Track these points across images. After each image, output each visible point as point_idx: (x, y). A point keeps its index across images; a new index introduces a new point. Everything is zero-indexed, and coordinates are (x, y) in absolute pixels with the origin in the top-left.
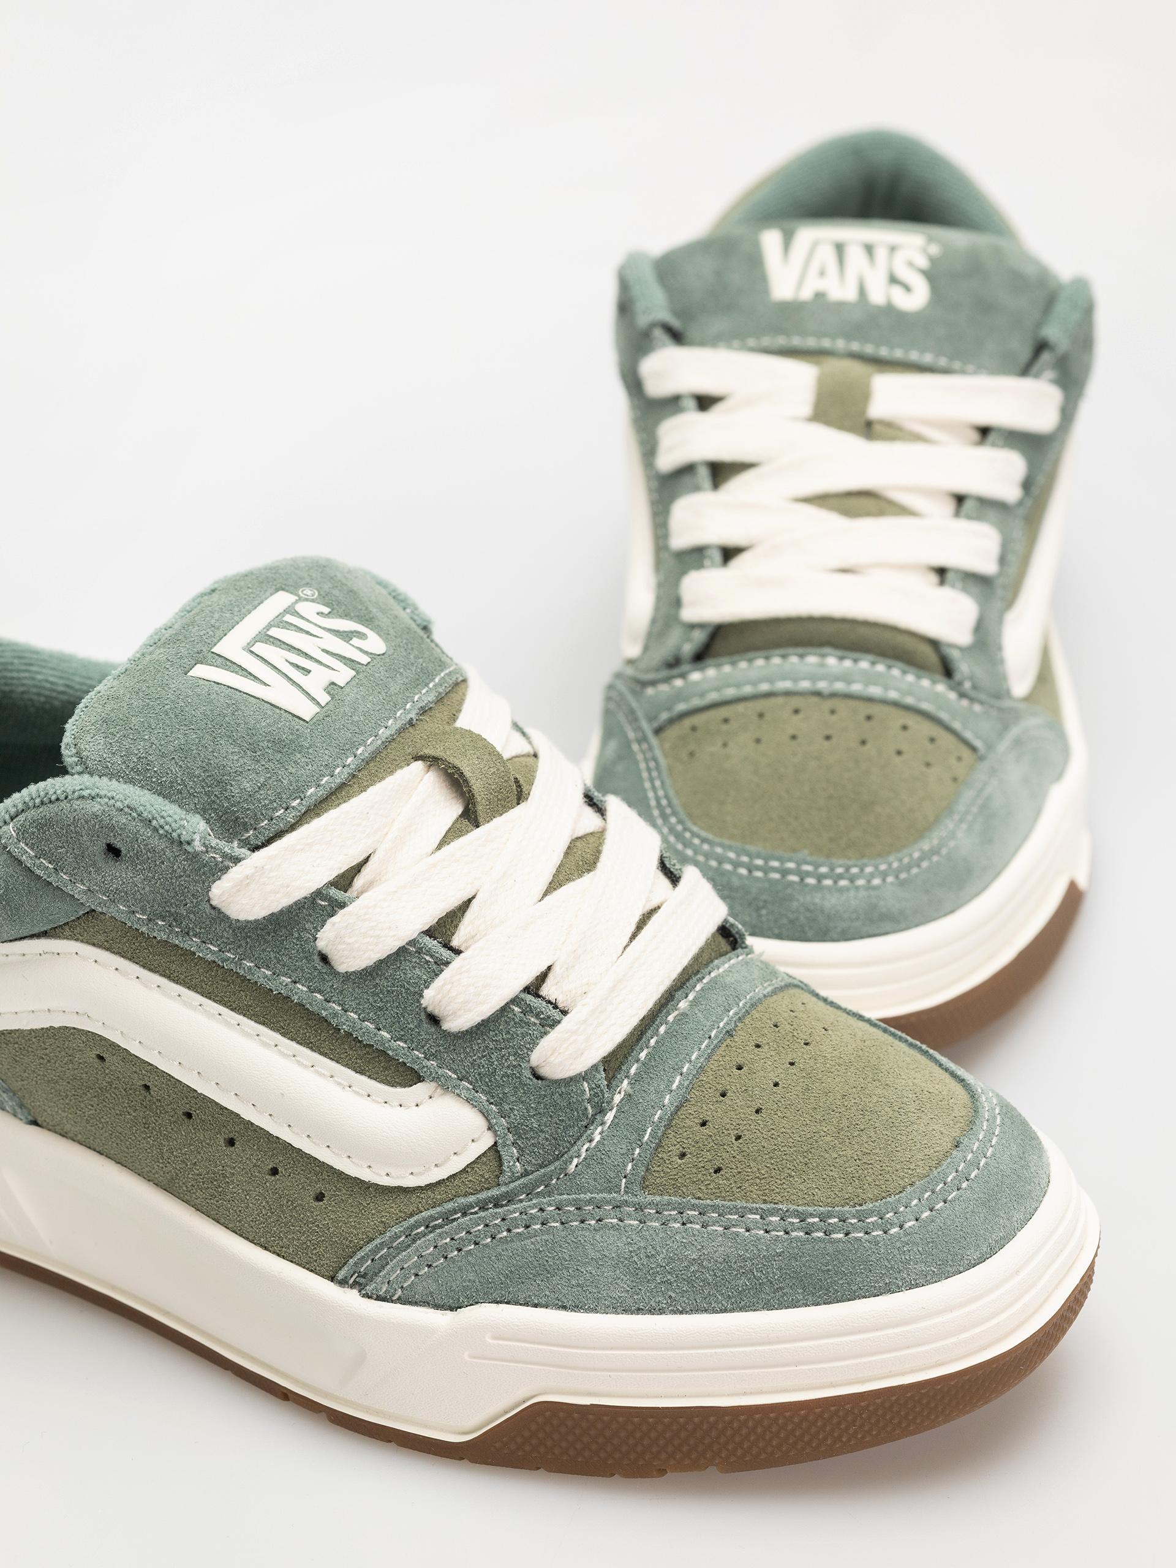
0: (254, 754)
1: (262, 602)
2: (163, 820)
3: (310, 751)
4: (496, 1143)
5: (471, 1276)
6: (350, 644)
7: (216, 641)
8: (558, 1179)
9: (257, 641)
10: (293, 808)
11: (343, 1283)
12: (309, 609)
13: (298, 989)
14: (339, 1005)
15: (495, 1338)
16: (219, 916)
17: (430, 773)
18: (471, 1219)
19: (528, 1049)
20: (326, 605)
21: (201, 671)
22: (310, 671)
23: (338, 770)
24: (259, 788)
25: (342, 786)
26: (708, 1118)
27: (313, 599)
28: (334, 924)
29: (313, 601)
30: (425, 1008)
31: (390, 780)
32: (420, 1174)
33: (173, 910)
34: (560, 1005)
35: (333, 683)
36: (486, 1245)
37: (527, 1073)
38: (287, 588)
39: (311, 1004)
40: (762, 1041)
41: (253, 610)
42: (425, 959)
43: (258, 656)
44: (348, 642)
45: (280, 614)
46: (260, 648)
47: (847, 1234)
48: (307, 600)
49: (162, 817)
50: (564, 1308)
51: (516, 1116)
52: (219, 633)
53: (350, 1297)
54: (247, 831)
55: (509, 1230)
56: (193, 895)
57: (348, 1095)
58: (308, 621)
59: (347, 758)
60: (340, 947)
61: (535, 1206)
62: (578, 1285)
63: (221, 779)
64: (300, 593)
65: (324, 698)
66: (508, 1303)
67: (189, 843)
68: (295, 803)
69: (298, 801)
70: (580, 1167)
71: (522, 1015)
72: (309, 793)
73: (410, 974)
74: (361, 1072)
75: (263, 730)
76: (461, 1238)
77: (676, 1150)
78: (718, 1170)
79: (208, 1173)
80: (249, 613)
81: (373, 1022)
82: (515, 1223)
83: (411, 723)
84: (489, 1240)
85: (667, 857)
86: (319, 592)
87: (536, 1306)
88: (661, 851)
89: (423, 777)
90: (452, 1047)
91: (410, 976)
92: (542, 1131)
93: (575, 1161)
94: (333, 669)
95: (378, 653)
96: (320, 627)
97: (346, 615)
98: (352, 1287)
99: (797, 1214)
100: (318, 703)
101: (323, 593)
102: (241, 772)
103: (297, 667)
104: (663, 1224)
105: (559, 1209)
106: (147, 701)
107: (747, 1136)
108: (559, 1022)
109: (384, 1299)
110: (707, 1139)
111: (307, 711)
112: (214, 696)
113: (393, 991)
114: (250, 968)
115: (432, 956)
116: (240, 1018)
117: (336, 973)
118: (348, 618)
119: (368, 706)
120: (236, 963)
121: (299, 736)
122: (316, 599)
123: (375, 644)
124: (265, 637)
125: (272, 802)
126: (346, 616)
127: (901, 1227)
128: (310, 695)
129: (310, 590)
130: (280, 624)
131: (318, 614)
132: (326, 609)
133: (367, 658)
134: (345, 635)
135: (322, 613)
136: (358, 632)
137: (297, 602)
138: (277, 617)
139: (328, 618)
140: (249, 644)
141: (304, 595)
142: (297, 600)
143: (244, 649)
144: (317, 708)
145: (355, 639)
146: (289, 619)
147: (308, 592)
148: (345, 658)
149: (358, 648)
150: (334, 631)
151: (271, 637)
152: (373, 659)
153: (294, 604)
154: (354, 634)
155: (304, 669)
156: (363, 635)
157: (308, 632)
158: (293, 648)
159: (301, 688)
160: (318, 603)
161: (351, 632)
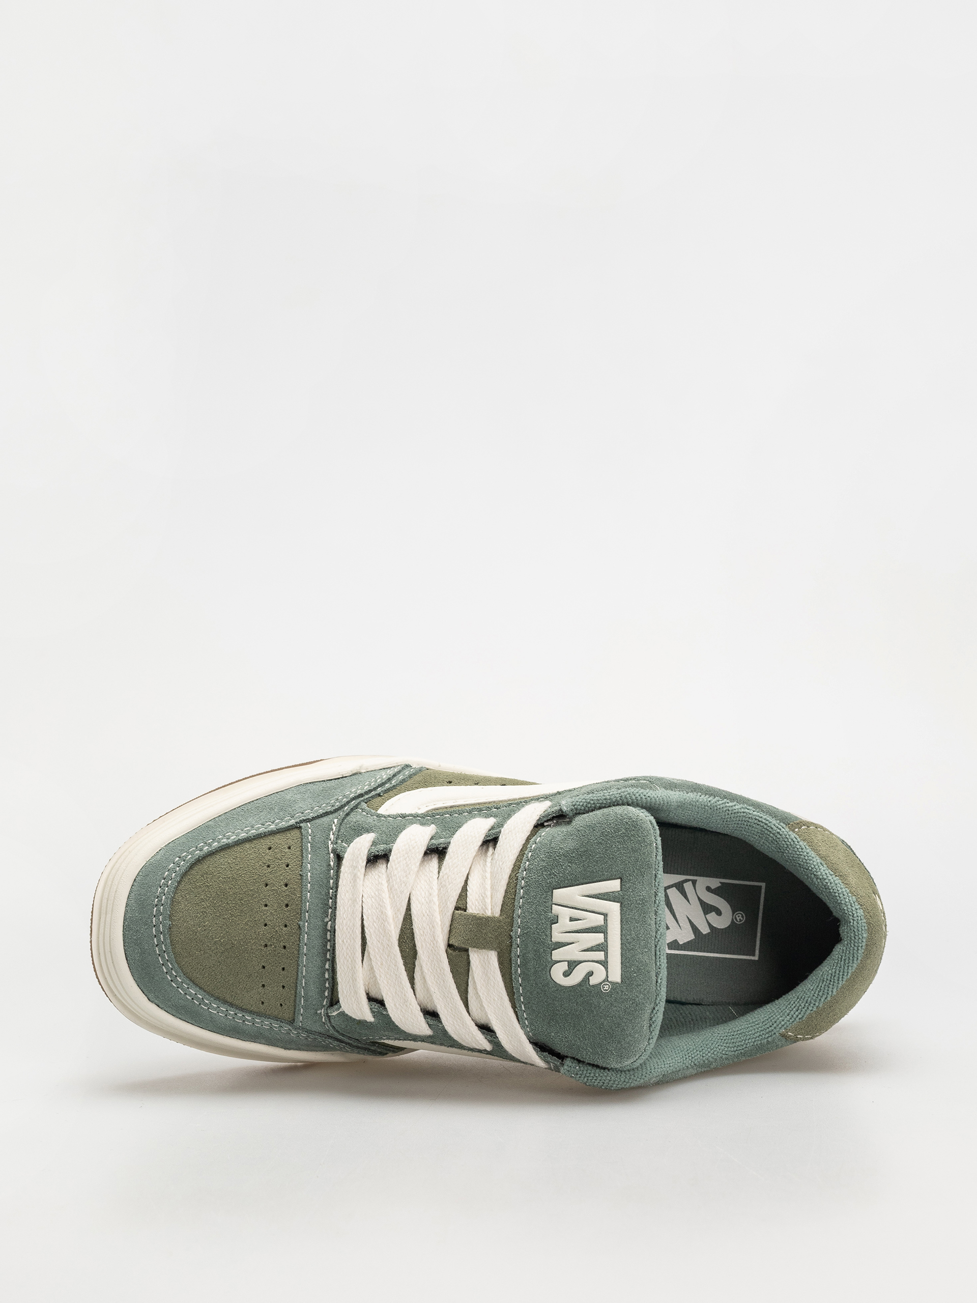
1: (622, 963)
6: (566, 960)
7: (622, 912)
9: (605, 924)
20: (594, 986)
21: (616, 884)
29: (601, 983)
35: (557, 923)
38: (618, 985)
41: (621, 953)
43: (598, 913)
44: (569, 961)
45: (608, 958)
46: (599, 920)
48: (604, 981)
58: (593, 961)
65: (555, 909)
80: (621, 948)
86: (602, 992)
94: (562, 933)
95: (552, 967)
96: (585, 961)
100: (556, 904)
103: (578, 920)
111: (558, 895)
122: (601, 986)
123: (558, 974)
124: (602, 930)
126: (581, 985)
128: (562, 906)
129: (607, 990)
130: (602, 947)
131: (593, 973)
132: (593, 981)
133: (554, 958)
134: (573, 965)
135: (591, 975)
136: (568, 975)
137: (607, 976)
138: (607, 953)
139: (587, 975)
140: (607, 920)
141: (607, 984)
142: (608, 977)
143: (607, 915)
144: (555, 900)
145: (567, 968)
146: (600, 955)
147: (606, 987)
148: (562, 947)
149: (562, 961)
150: (578, 965)
151: (601, 933)
152: (552, 960)
153: (607, 972)
154: (569, 972)
155: (574, 921)
156: (566, 977)
157: (588, 951)
158: (586, 933)
159: (569, 907)
160: (598, 984)
161: (571, 973)
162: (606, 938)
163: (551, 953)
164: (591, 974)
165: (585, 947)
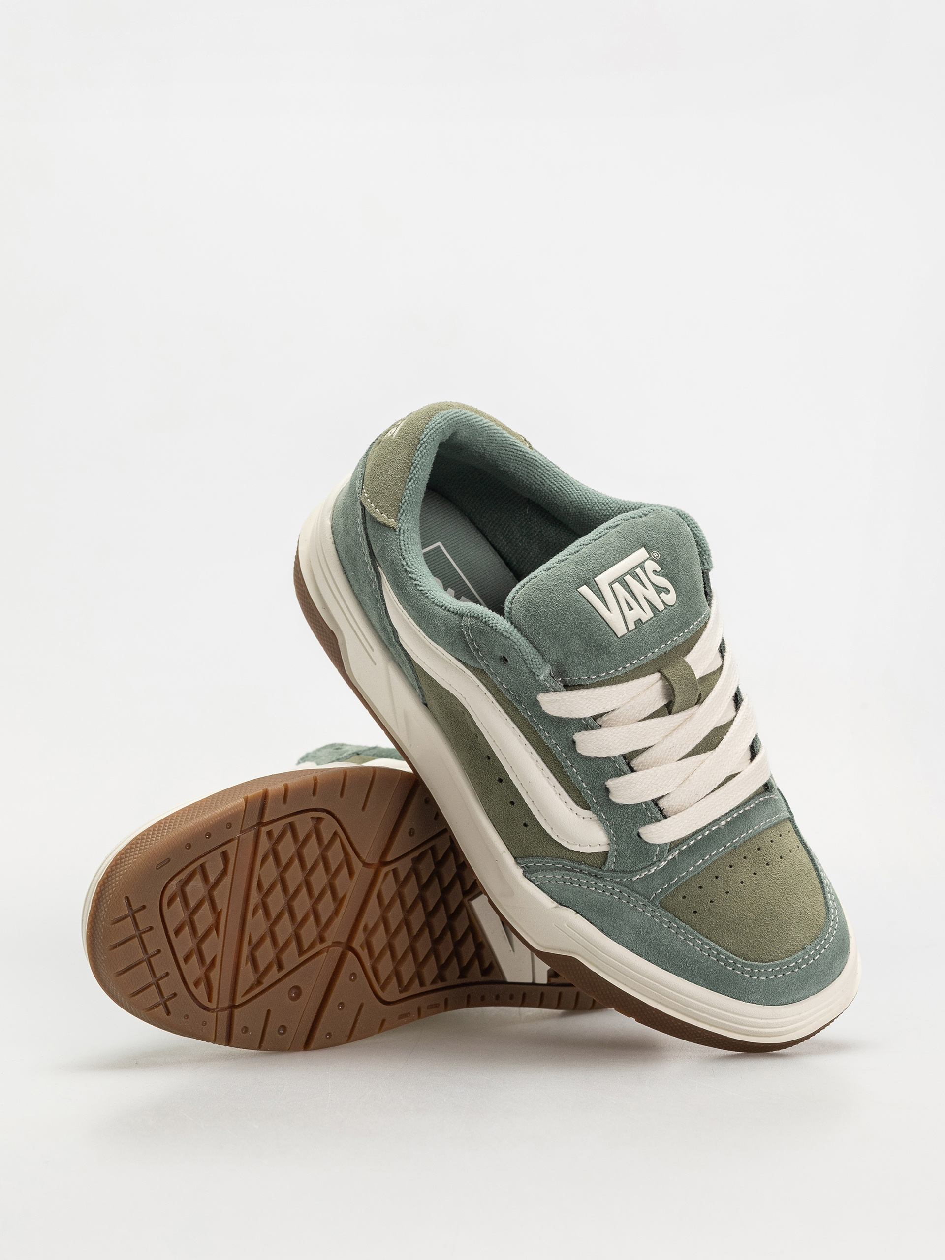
1: (631, 553)
2: (531, 662)
3: (612, 655)
4: (608, 851)
5: (571, 895)
6: (659, 597)
8: (627, 879)
9: (617, 581)
10: (591, 679)
11: (518, 864)
12: (651, 566)
13: (557, 748)
14: (571, 763)
15: (567, 925)
16: (536, 703)
17: (661, 681)
18: (582, 876)
19: (640, 825)
20: (661, 566)
21: (584, 589)
22: (632, 609)
23: (620, 669)
25: (618, 676)
26: (703, 886)
28: (584, 734)
29: (655, 561)
30: (606, 785)
31: (641, 680)
32: (571, 844)
33: (519, 692)
34: (664, 811)
35: (640, 619)
36: (583, 889)
37: (635, 833)
39: (559, 756)
40: (749, 856)
41: (625, 558)
42: (616, 765)
43: (613, 591)
44: (658, 595)
45: (636, 566)
46: (617, 586)
47: (734, 969)
48: (652, 559)
50: (603, 931)
51: (623, 846)
52: (602, 569)
53: (518, 872)
54: (567, 677)
55: (596, 889)
56: (530, 693)
57: (557, 798)
58: (647, 575)
59: (627, 664)
60: (582, 744)
61: (611, 886)
62: (613, 927)
63: (566, 653)
64: (651, 554)
65: (632, 626)
66: (581, 915)
67: (538, 676)
68: (592, 677)
69: (595, 677)
70: (638, 880)
71: (645, 810)
72: (602, 675)
74: (567, 792)
75: (596, 637)
76: (575, 880)
77: (683, 894)
78: (695, 912)
79: (485, 785)
81: (582, 778)
82: (600, 888)
84: (586, 887)
86: (661, 556)
87: (591, 923)
89: (656, 683)
90: (609, 806)
92: (629, 859)
93: (638, 876)
94: (644, 611)
95: (670, 605)
96: (650, 581)
97: (666, 576)
98: (522, 867)
99: (717, 950)
100: (628, 629)
101: (662, 558)
102: (577, 654)
103: (628, 604)
104: (661, 922)
105: (621, 892)
107: (715, 903)
108: (660, 821)
109: (532, 882)
110: (698, 896)
111: (621, 630)
112: (583, 611)
113: (596, 771)
114: (540, 730)
115: (619, 766)
116: (527, 743)
117: (575, 750)
119: (649, 639)
120: (536, 725)
121: (610, 646)
122: (657, 560)
123: (671, 598)
124: (621, 580)
125: (582, 672)
127: (758, 978)
128: (626, 623)
129: (657, 553)
130: (632, 573)
131: (654, 571)
132: (658, 569)
133: (663, 608)
134: (659, 590)
135: (656, 571)
136: (667, 589)
137: (647, 559)
138: (634, 568)
139: (657, 575)
140: (612, 581)
141: (653, 556)
144: (626, 632)
145: (663, 593)
146: (639, 571)
148: (653, 605)
149: (661, 600)
150: (656, 586)
151: (625, 581)
152: (665, 608)
153: (645, 560)
154: (665, 590)
155: (630, 606)
156: (669, 591)
157: (643, 583)
158: (632, 592)
159: (624, 617)
160: (657, 563)
161: (664, 588)
162: (626, 574)
164: (655, 572)
165: (642, 586)
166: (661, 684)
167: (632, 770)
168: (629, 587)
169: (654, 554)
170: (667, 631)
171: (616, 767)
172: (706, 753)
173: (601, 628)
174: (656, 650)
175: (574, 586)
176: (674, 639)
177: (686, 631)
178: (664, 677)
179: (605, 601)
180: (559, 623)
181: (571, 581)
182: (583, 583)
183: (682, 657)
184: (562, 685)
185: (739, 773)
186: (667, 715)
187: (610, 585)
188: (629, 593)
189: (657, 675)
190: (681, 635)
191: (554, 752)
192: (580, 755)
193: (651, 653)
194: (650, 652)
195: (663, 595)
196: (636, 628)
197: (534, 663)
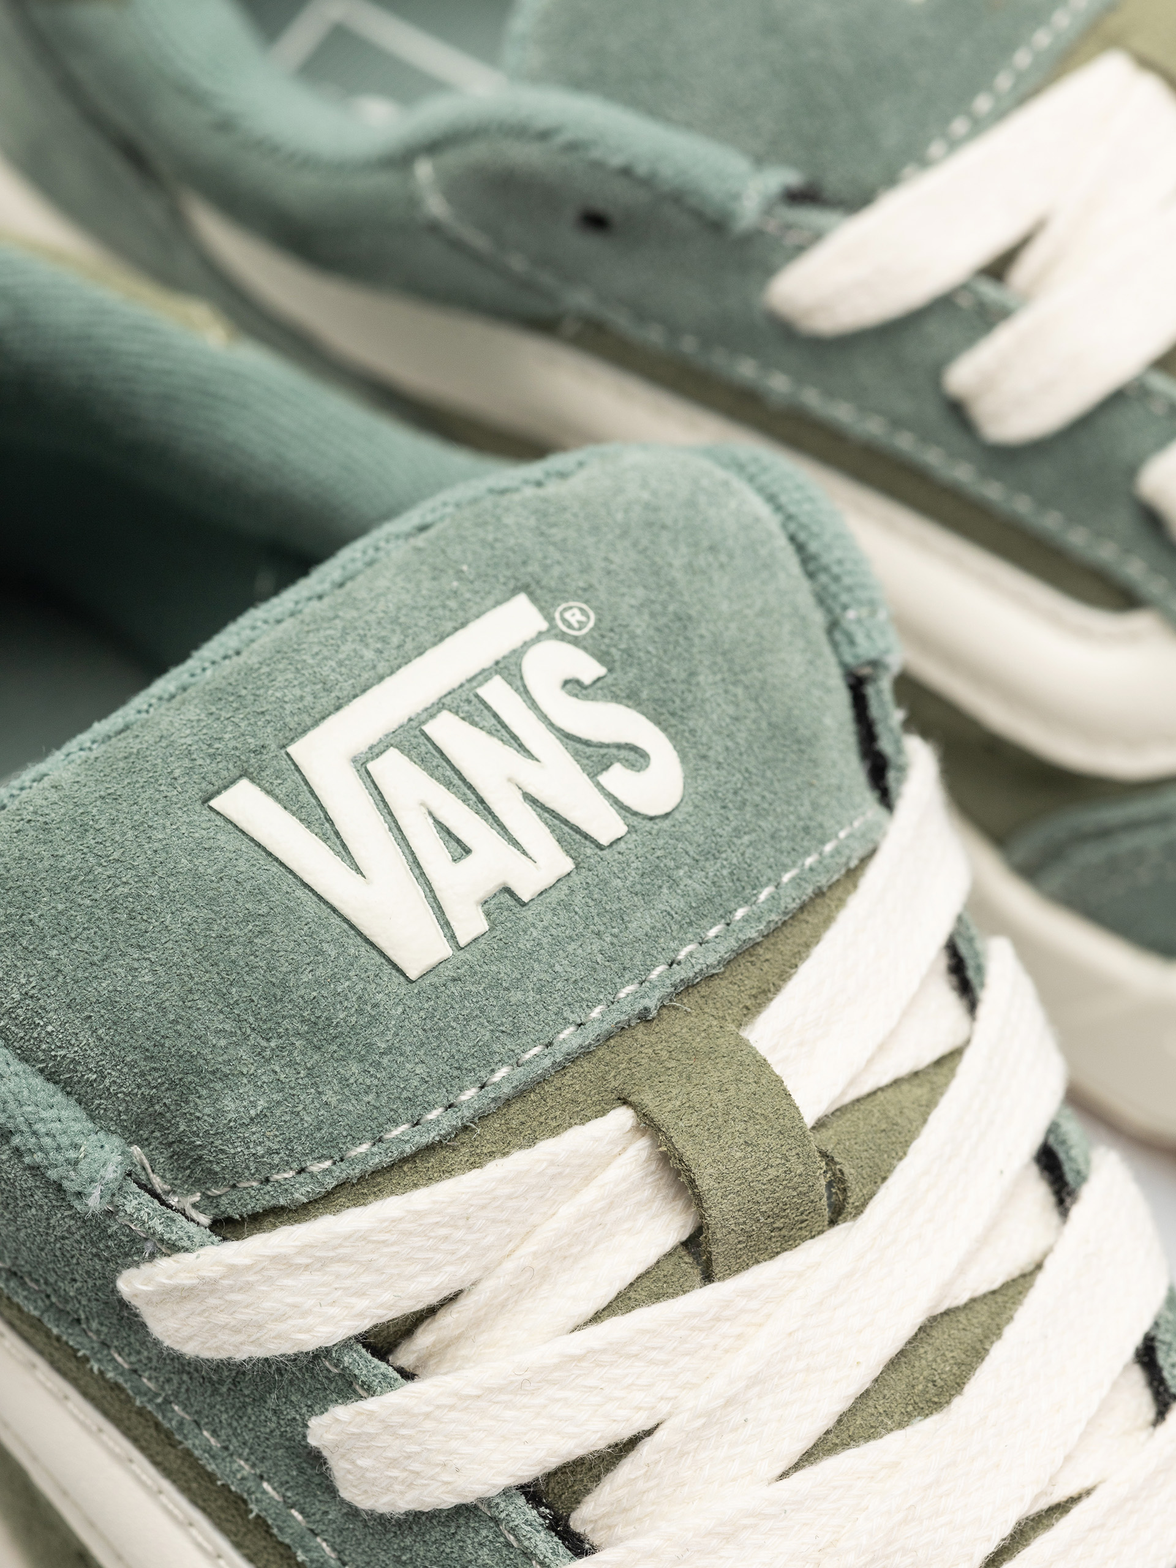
0: (264, 1043)
1: (463, 625)
2: (34, 1140)
3: (385, 1061)
6: (598, 785)
7: (309, 723)
9: (392, 745)
10: (312, 1175)
12: (554, 662)
13: (264, 1492)
14: (334, 1550)
20: (602, 657)
21: (239, 799)
22: (467, 851)
23: (432, 1115)
24: (252, 1119)
25: (430, 1149)
27: (576, 637)
28: (339, 1420)
29: (575, 642)
31: (547, 1147)
35: (507, 890)
38: (538, 592)
39: (280, 1529)
41: (435, 644)
42: (505, 1538)
43: (375, 787)
44: (593, 776)
45: (484, 670)
46: (390, 766)
48: (562, 637)
49: (35, 1133)
52: (326, 701)
54: (215, 1183)
58: (533, 705)
59: (464, 1088)
63: (180, 1080)
64: (557, 615)
65: (471, 925)
67: (79, 1195)
68: (316, 1168)
69: (327, 1164)
72: (353, 1153)
73: (471, 1553)
75: (302, 992)
80: (420, 654)
83: (644, 1017)
85: (1163, 1343)
86: (599, 620)
88: (1156, 1324)
89: (624, 1149)
91: (470, 1557)
94: (524, 853)
95: (652, 813)
96: (551, 725)
97: (631, 698)
100: (452, 937)
101: (606, 624)
102: (226, 1076)
103: (446, 832)
106: (92, 860)
112: (230, 885)
115: (523, 1538)
117: (334, 1496)
118: (630, 703)
119: (558, 968)
121: (374, 1020)
122: (584, 637)
123: (657, 784)
124: (412, 739)
125: (270, 1152)
126: (628, 697)
128: (443, 913)
129: (581, 609)
130: (462, 700)
131: (566, 683)
132: (590, 669)
133: (619, 828)
134: (596, 755)
135: (578, 682)
136: (633, 749)
137: (534, 641)
138: (470, 681)
139: (586, 698)
140: (371, 748)
141: (564, 620)
142: (540, 633)
143: (354, 760)
144: (445, 950)
145: (617, 768)
146: (494, 691)
147: (574, 616)
148: (566, 822)
149: (609, 796)
150: (578, 740)
151: (428, 739)
152: (632, 829)
153: (527, 645)
154: (623, 753)
155: (458, 841)
156: (644, 755)
157: (515, 738)
158: (463, 780)
159: (432, 891)
160: (585, 649)
161: (619, 746)
162: (432, 712)
163: (611, 845)
164: (573, 686)
165: (510, 753)
166: (644, 1154)
167: (578, 1546)
168: (448, 761)
169: (567, 615)
170: (641, 921)
171: (508, 1545)
172: (909, 1430)
173: (321, 952)
174: (596, 1013)
175: (194, 792)
176: (676, 951)
177: (740, 913)
178: (648, 1125)
179: (337, 834)
180: (123, 955)
181: (177, 773)
182: (236, 772)
183: (732, 1027)
184: (205, 1220)
185: (1088, 1492)
186: (692, 1287)
187: (362, 765)
188: (449, 785)
189: (622, 1118)
190: (712, 933)
191: (256, 1511)
192: (353, 1512)
193: (572, 1029)
194: (567, 1022)
195: (616, 778)
196: (491, 929)
197: (47, 1141)
